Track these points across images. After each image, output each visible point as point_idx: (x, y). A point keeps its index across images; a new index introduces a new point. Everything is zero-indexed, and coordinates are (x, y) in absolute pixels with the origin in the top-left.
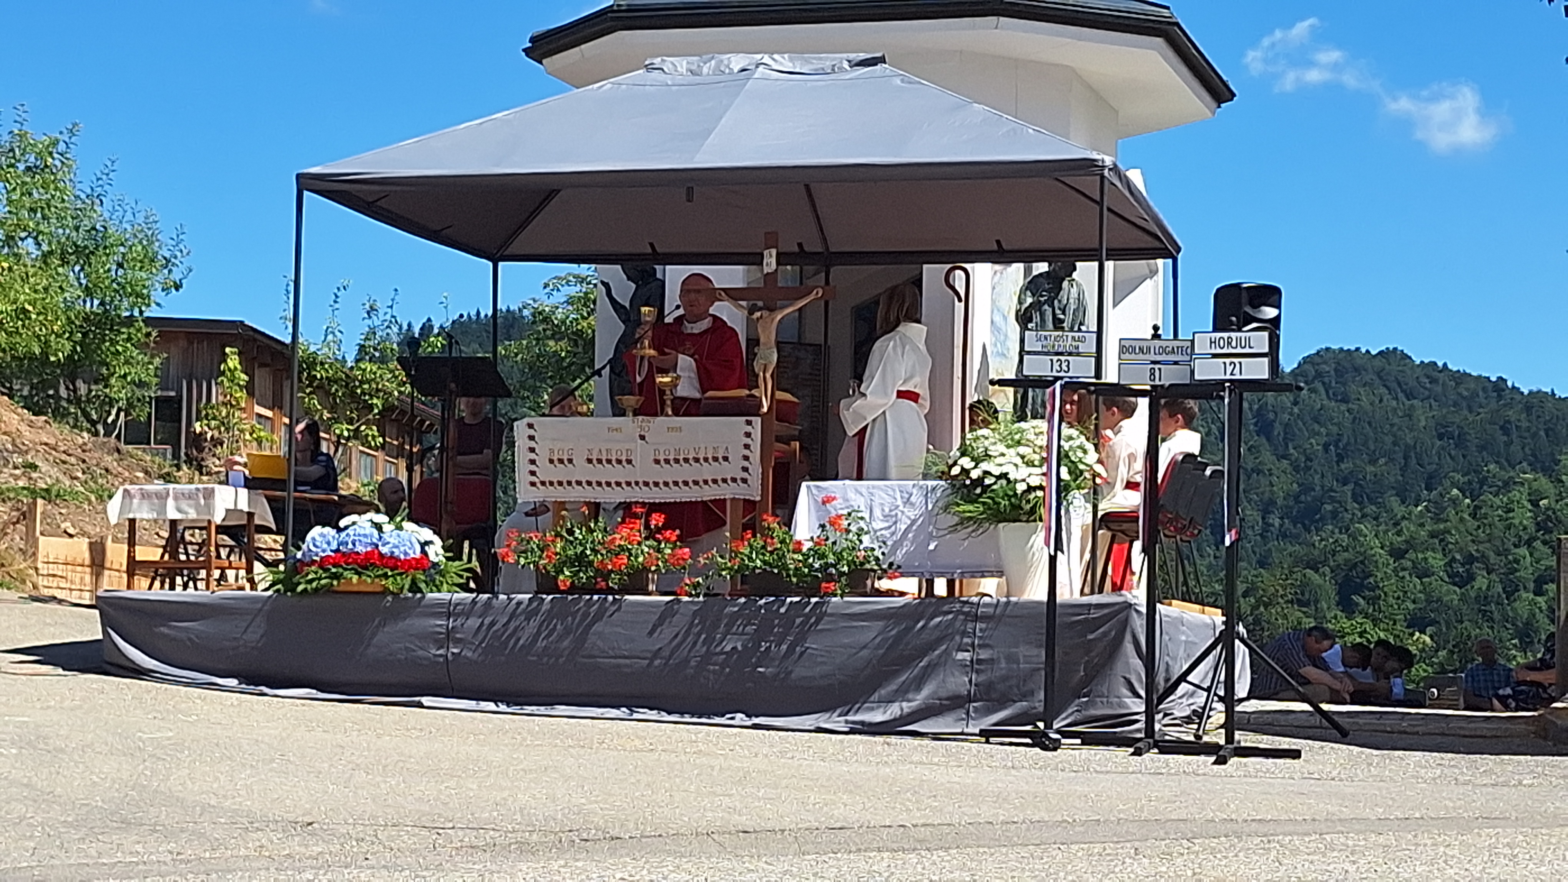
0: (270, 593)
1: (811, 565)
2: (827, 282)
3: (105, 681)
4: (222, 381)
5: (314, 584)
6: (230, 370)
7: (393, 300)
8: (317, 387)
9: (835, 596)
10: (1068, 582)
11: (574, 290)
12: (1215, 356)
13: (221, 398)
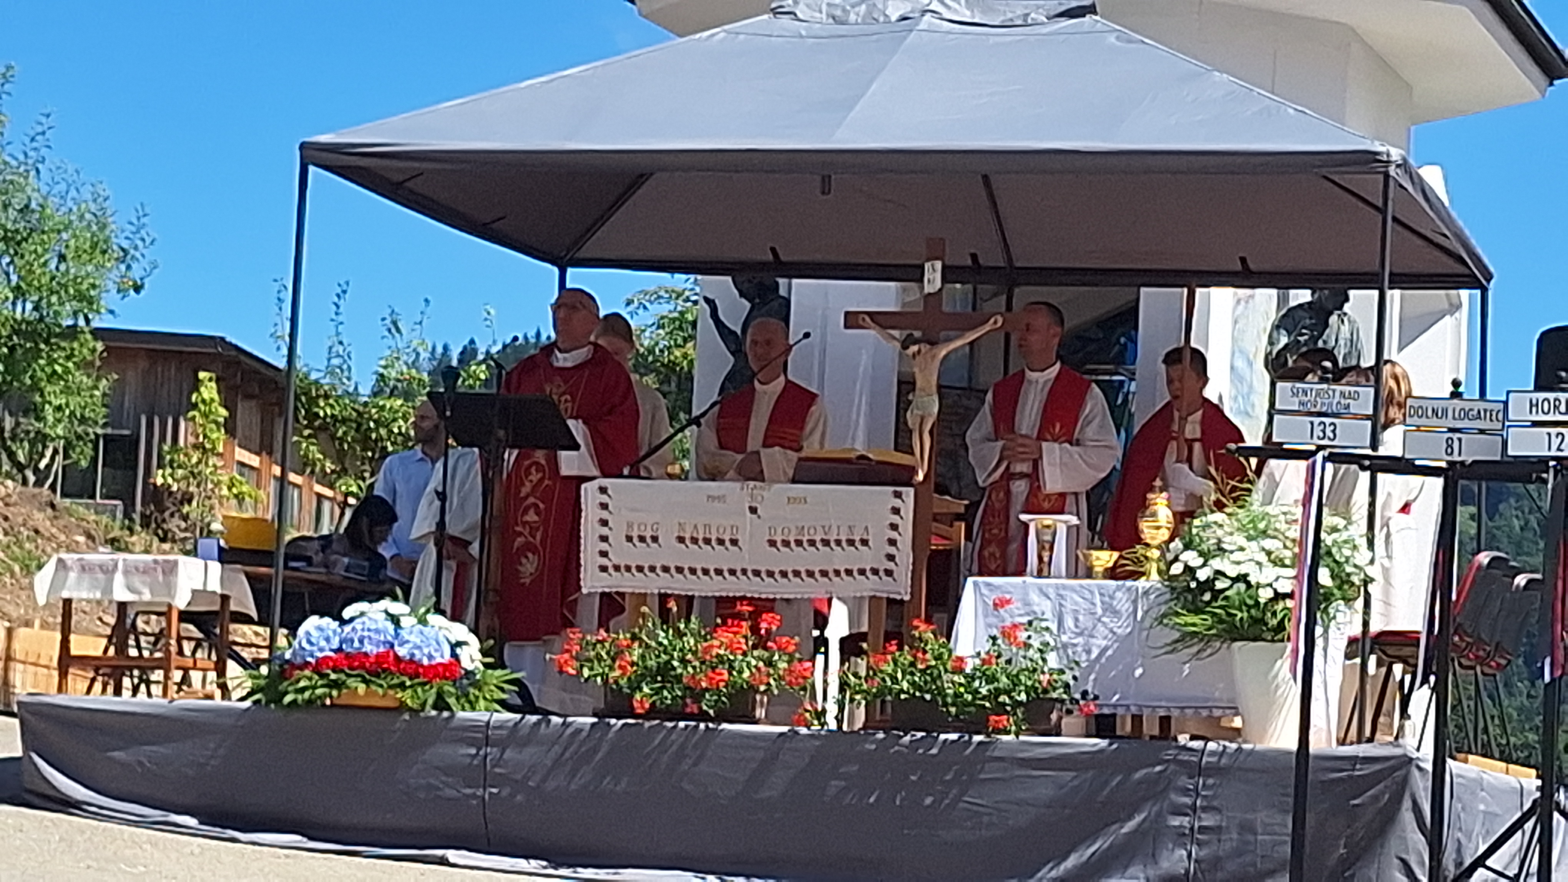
0: (247, 704)
1: (977, 691)
2: (1009, 308)
3: (25, 816)
4: (194, 418)
5: (307, 694)
6: (204, 401)
7: (422, 313)
8: (320, 428)
9: (1008, 733)
10: (1325, 727)
11: (664, 309)
12: (1536, 424)
13: (191, 439)
